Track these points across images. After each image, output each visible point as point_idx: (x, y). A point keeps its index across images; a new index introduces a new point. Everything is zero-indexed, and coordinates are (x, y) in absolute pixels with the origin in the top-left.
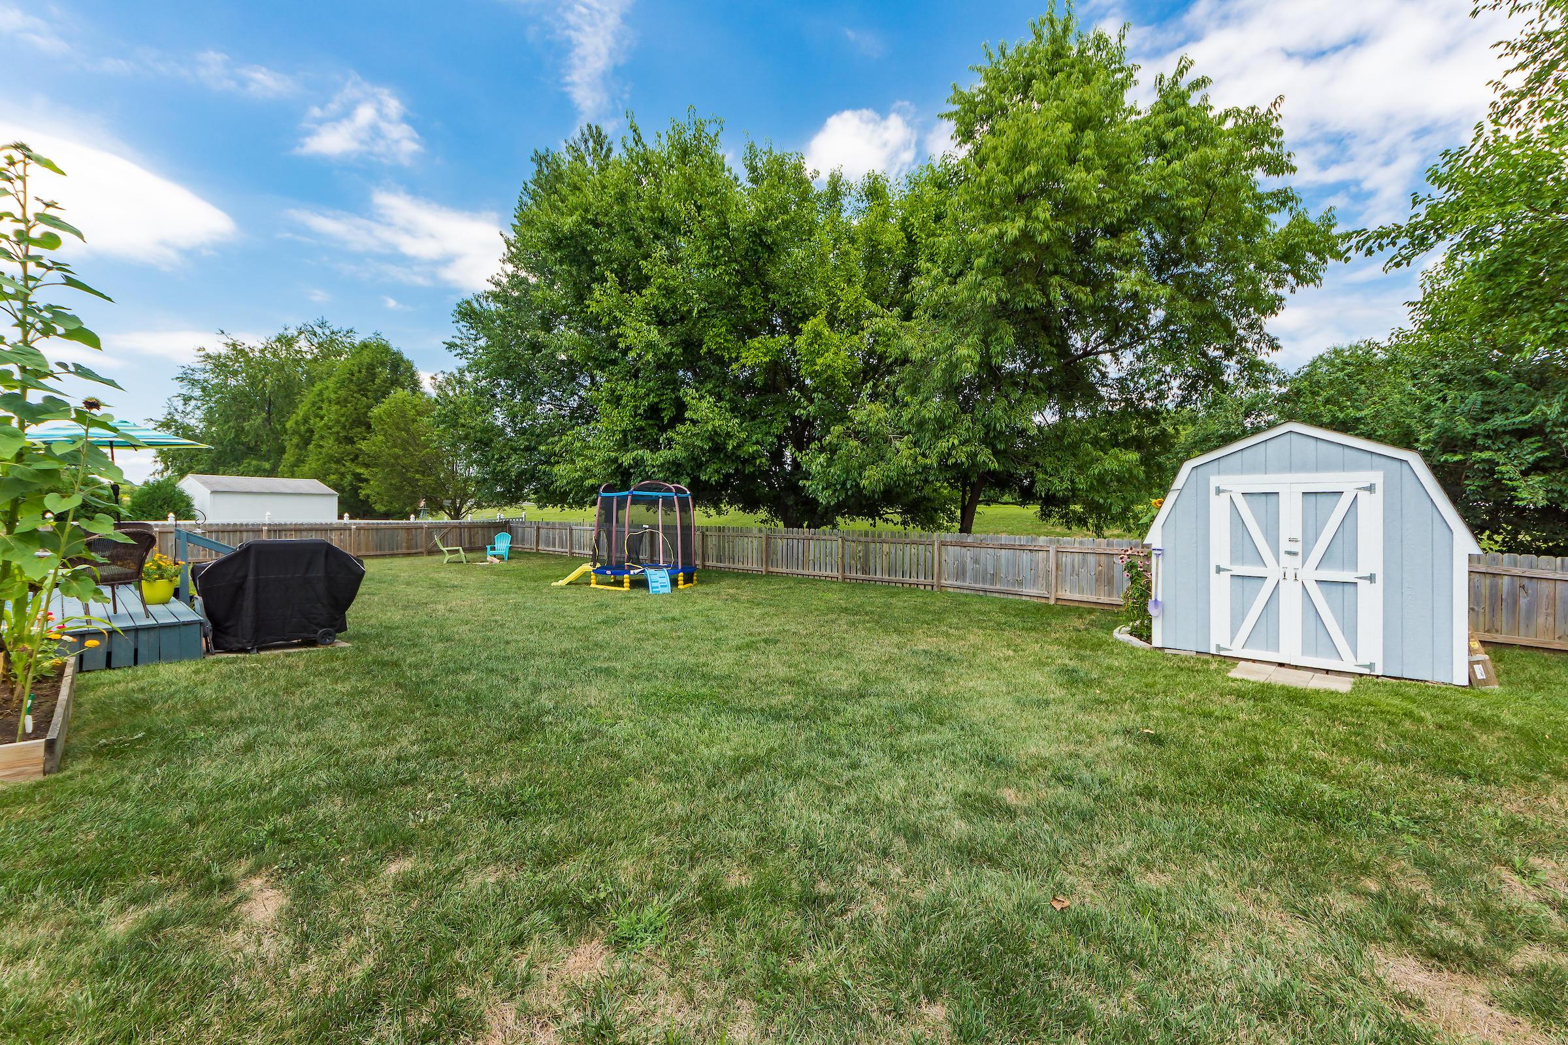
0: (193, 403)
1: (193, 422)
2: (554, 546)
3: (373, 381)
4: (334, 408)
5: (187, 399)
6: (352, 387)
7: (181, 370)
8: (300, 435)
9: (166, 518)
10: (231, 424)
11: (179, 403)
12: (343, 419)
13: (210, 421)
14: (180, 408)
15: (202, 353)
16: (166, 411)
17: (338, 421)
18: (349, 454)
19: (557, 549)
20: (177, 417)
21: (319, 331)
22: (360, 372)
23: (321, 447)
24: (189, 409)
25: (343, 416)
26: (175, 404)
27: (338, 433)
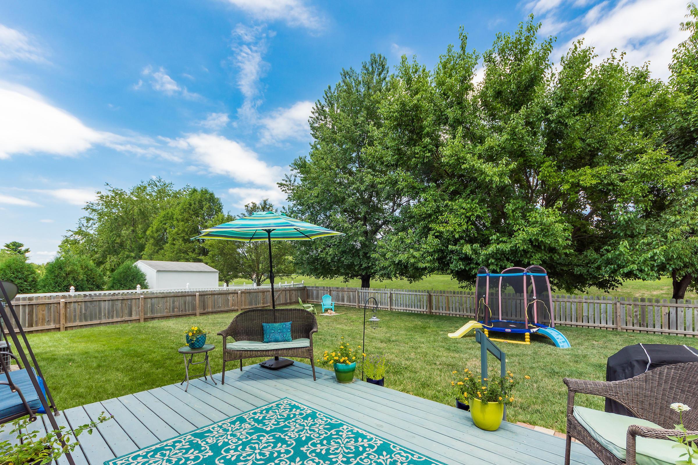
0: (91, 221)
1: (92, 232)
2: (343, 300)
3: (202, 209)
4: (181, 223)
5: (88, 220)
6: (191, 212)
7: (86, 204)
8: (154, 239)
9: (135, 288)
10: (114, 232)
11: (84, 222)
12: (186, 229)
13: (100, 232)
14: (85, 224)
15: (99, 195)
16: (78, 226)
17: (184, 231)
18: (190, 248)
19: (345, 303)
20: (83, 229)
21: (158, 184)
22: (195, 204)
23: (174, 244)
24: (89, 225)
25: (186, 228)
26: (82, 222)
27: (183, 237)
